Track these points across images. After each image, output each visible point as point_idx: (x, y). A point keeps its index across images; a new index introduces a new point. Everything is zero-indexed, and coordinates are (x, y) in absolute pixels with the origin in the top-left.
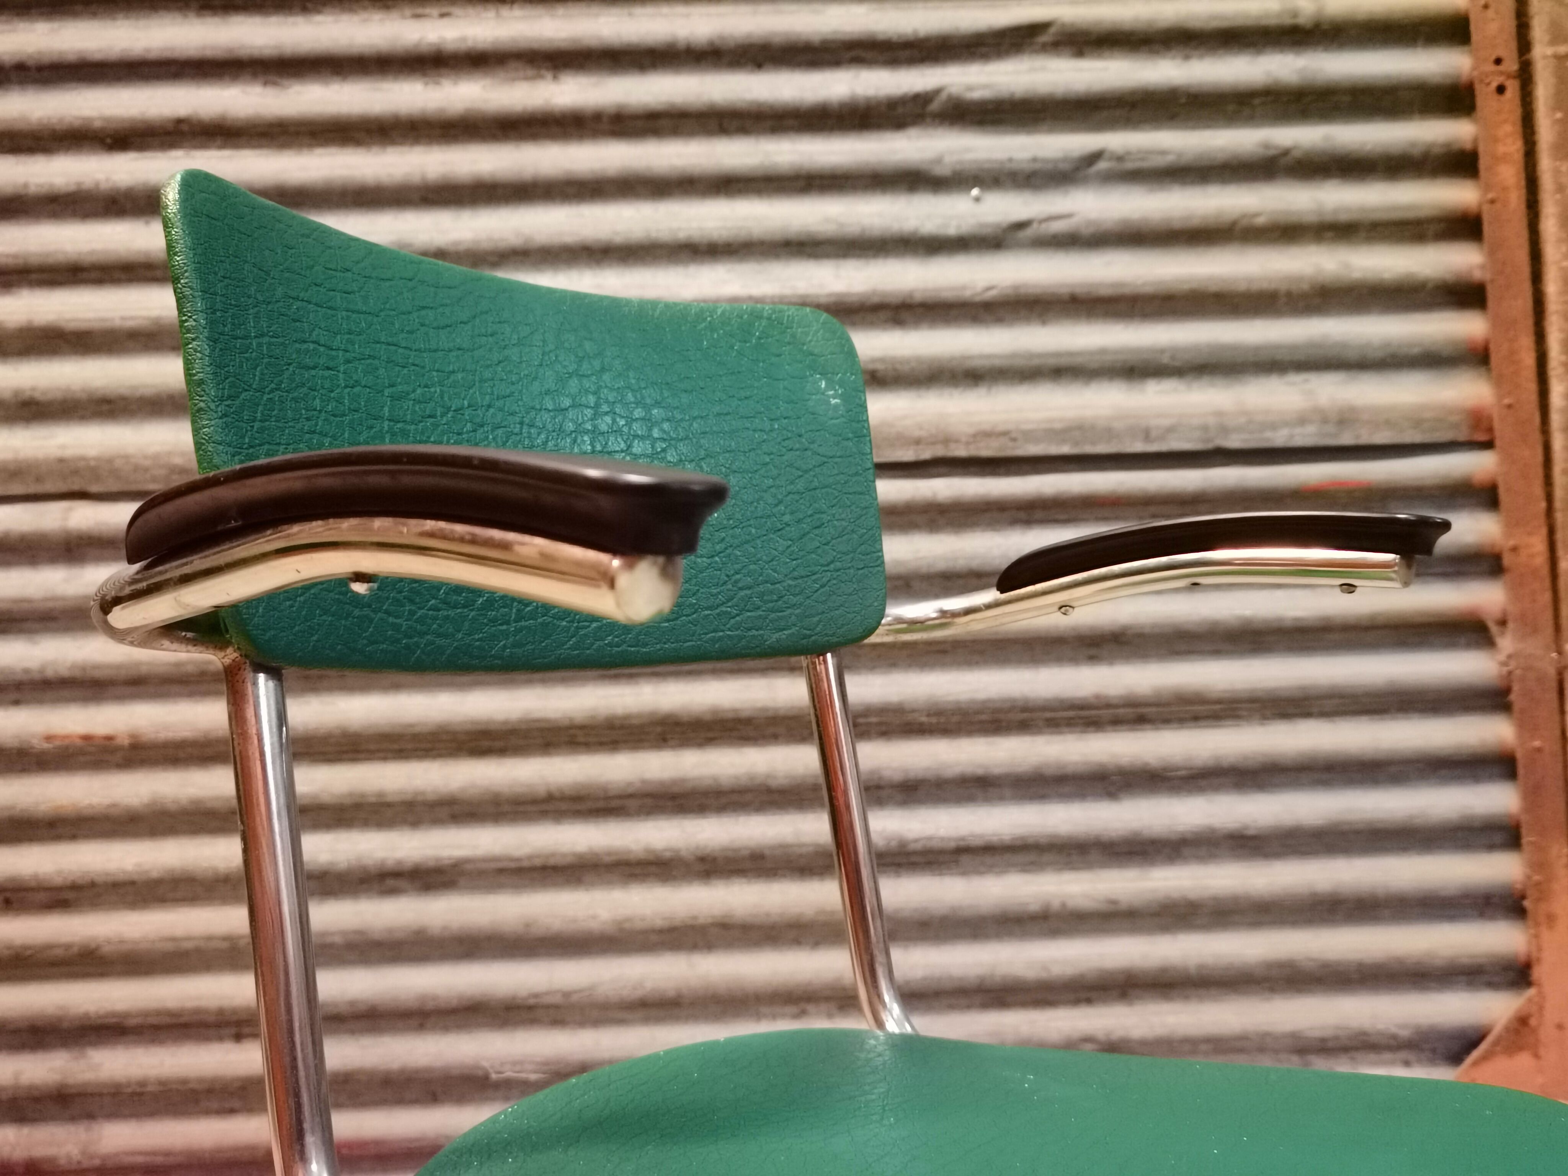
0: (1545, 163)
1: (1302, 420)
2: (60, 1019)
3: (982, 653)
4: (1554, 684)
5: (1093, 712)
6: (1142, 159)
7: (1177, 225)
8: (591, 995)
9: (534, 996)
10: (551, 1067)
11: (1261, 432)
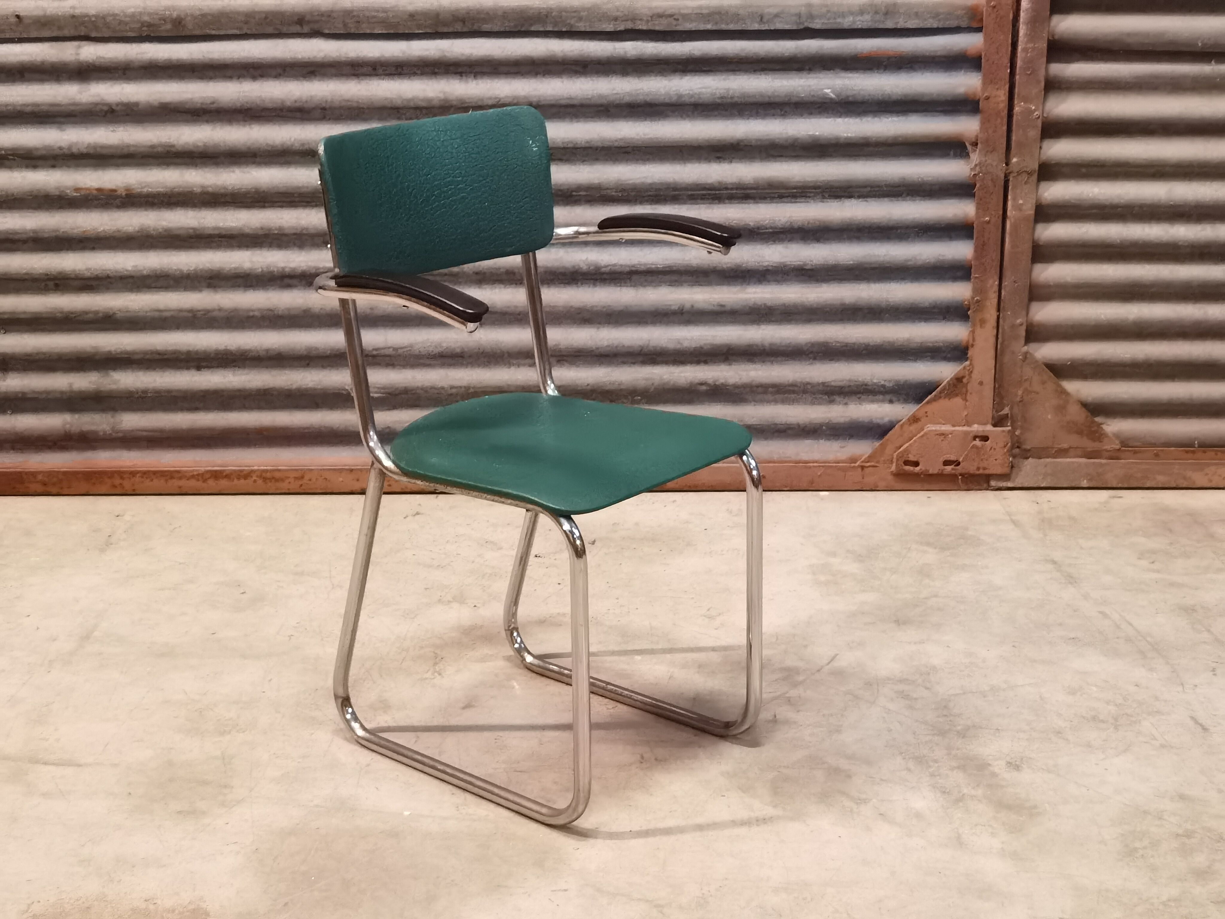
1: (862, 11)
2: (95, 354)
3: (651, 154)
4: (1002, 182)
5: (717, 192)
8: (410, 350)
9: (376, 350)
10: (387, 390)
11: (835, 19)
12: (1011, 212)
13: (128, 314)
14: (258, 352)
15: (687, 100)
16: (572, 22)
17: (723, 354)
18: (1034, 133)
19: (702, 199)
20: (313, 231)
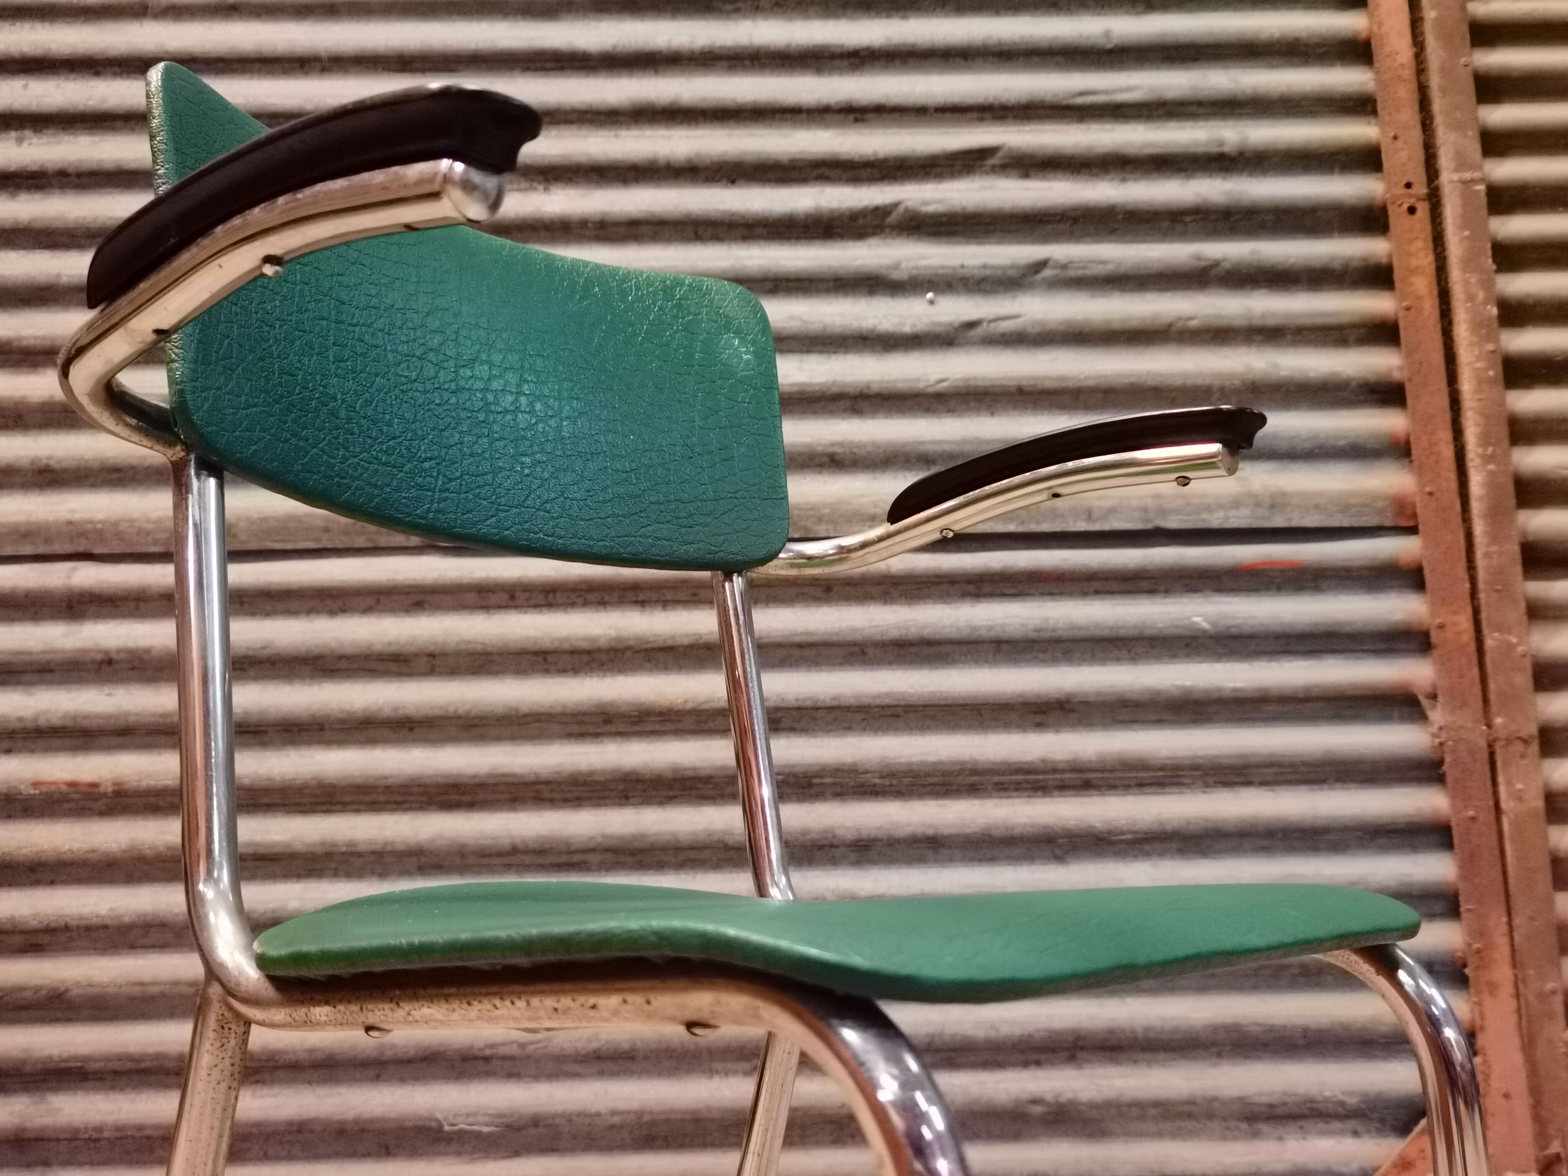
0: (1455, 274)
1: (1236, 503)
3: (933, 717)
4: (1486, 756)
5: (1041, 777)
6: (1084, 268)
7: (1117, 326)
8: (546, 1047)
9: (492, 1046)
10: (505, 1120)
11: (1198, 514)
12: (1506, 804)
13: (91, 991)
14: (295, 1052)
15: (984, 634)
16: (809, 524)
17: (1068, 1048)
18: (1523, 680)
19: (1017, 790)
20: (400, 847)
